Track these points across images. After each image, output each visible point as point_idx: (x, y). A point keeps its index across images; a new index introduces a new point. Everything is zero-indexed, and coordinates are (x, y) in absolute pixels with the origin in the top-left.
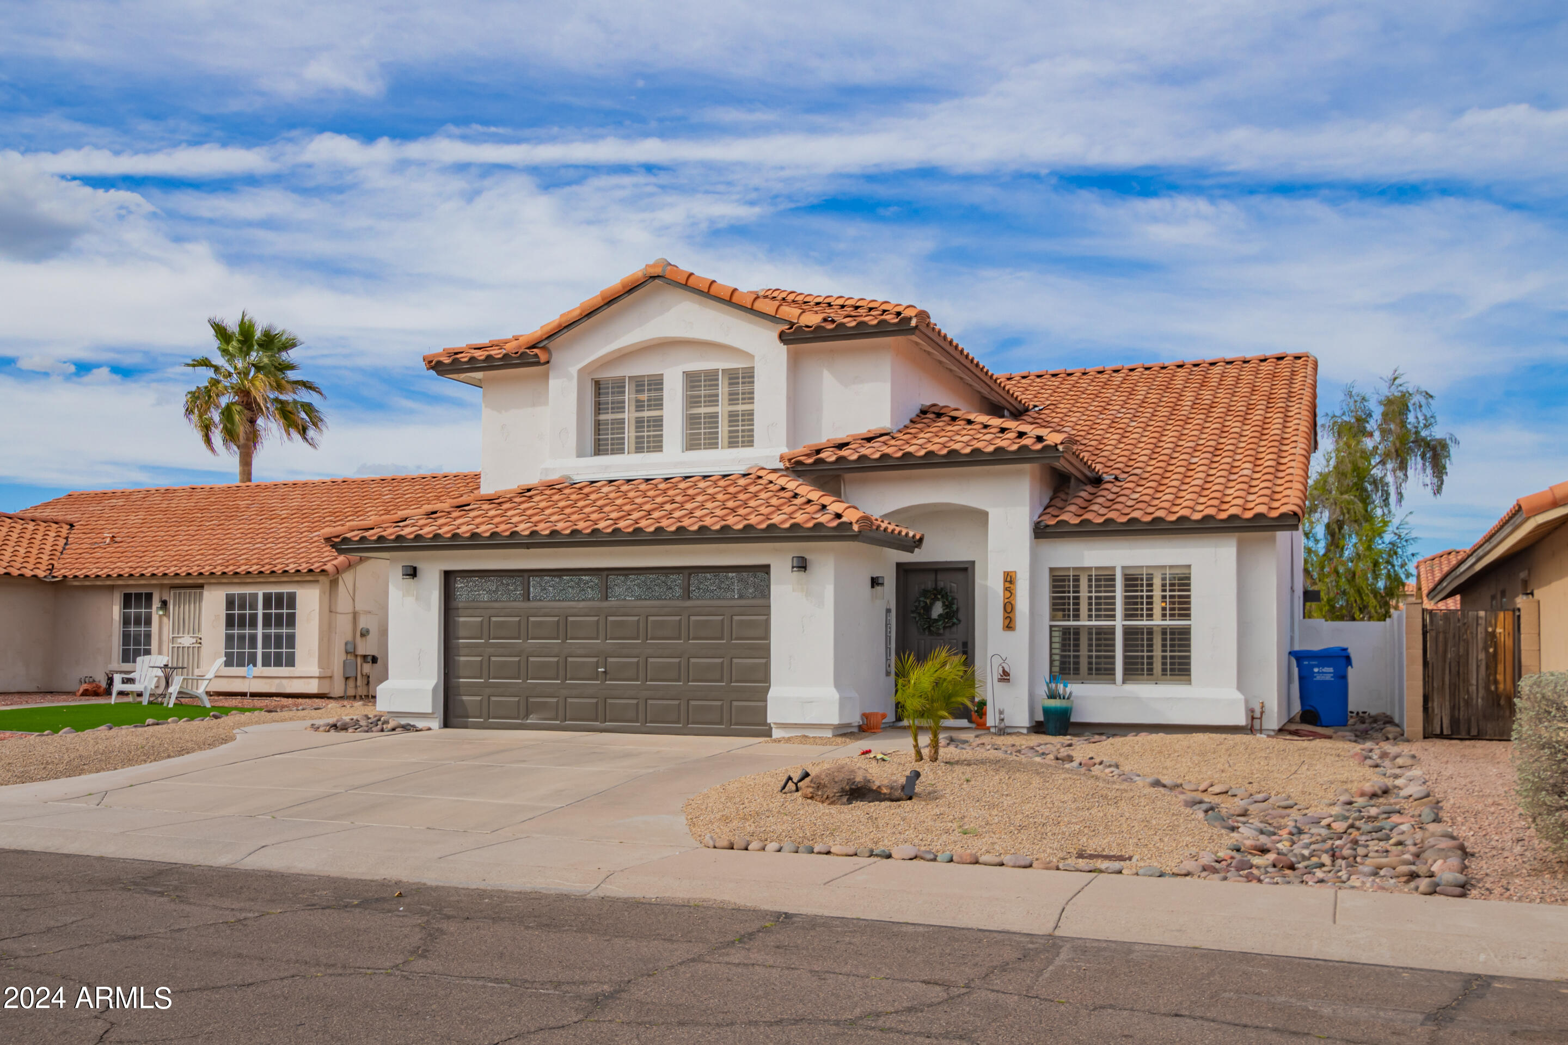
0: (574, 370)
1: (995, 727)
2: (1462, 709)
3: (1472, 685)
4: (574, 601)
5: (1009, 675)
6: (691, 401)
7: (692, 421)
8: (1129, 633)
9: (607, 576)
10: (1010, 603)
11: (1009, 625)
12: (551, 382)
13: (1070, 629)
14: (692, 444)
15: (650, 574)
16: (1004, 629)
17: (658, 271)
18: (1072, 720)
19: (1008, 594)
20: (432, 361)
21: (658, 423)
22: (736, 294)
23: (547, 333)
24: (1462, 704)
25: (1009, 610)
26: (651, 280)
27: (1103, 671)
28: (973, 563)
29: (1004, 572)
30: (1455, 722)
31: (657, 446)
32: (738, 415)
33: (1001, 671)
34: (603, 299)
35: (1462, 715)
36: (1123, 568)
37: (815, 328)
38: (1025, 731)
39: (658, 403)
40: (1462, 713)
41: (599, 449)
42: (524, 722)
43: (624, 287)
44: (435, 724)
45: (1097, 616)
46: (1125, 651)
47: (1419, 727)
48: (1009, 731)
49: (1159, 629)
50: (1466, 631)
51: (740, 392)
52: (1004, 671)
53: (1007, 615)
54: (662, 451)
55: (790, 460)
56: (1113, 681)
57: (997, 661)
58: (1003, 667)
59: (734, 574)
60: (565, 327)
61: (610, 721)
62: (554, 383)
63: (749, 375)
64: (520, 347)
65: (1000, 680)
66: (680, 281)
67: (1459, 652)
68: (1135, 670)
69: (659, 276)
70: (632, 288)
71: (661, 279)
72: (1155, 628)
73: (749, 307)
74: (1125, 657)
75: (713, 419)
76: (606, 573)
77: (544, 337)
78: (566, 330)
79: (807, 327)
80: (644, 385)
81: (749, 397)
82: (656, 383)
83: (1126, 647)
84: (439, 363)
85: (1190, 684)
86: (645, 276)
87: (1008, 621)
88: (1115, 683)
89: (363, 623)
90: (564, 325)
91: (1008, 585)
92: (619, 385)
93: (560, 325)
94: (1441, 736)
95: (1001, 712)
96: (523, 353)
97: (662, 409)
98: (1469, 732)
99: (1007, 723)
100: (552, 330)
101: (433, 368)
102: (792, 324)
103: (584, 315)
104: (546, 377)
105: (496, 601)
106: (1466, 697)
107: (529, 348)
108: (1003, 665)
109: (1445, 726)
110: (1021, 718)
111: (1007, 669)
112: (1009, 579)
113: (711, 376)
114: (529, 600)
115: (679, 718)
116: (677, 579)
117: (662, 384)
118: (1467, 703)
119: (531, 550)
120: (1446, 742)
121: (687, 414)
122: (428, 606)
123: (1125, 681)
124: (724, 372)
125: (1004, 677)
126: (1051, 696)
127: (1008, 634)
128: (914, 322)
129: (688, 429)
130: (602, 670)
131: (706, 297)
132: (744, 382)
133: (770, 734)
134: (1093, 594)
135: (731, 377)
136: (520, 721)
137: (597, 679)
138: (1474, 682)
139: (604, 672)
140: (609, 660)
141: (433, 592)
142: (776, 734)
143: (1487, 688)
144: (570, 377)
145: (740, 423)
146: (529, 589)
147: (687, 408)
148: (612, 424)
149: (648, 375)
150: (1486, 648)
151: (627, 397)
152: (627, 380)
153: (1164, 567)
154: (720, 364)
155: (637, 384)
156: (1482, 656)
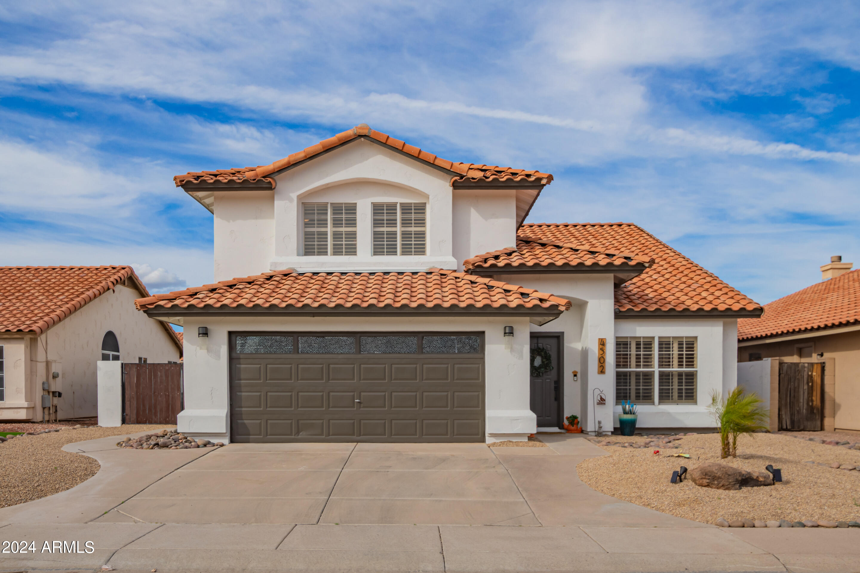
0: (294, 196)
1: (595, 431)
2: (796, 415)
3: (801, 402)
4: (335, 354)
5: (604, 400)
6: (377, 223)
7: (377, 236)
8: (662, 375)
9: (360, 337)
10: (603, 357)
11: (602, 371)
12: (276, 203)
13: (627, 373)
14: (377, 250)
15: (393, 336)
16: (599, 373)
17: (365, 132)
18: (637, 426)
19: (602, 352)
20: (183, 181)
21: (352, 236)
22: (422, 153)
23: (278, 168)
24: (796, 413)
25: (602, 362)
26: (359, 138)
27: (647, 398)
28: (563, 333)
29: (599, 339)
30: (792, 422)
31: (352, 250)
32: (411, 234)
33: (599, 399)
34: (323, 148)
35: (796, 418)
36: (660, 338)
37: (479, 180)
38: (610, 434)
39: (352, 222)
40: (796, 417)
41: (308, 251)
42: (296, 437)
44: (226, 441)
45: (644, 365)
46: (661, 385)
47: (776, 425)
48: (604, 433)
49: (676, 373)
50: (799, 374)
51: (413, 219)
52: (601, 398)
53: (601, 365)
54: (356, 255)
55: (473, 264)
56: (653, 403)
57: (597, 392)
58: (601, 396)
59: (454, 337)
60: (293, 165)
61: (364, 435)
62: (278, 203)
63: (421, 208)
64: (257, 175)
65: (599, 404)
66: (381, 140)
67: (795, 385)
68: (665, 397)
69: (365, 136)
70: (345, 142)
71: (369, 138)
72: (674, 373)
73: (432, 162)
74: (660, 390)
75: (391, 235)
76: (359, 335)
77: (276, 170)
78: (292, 167)
79: (473, 179)
80: (342, 210)
81: (421, 222)
82: (352, 209)
83: (661, 383)
84: (189, 182)
85: (697, 404)
86: (355, 134)
87: (602, 368)
88: (654, 404)
89: (54, 368)
90: (292, 163)
91: (601, 347)
92: (323, 208)
93: (289, 162)
94: (787, 430)
95: (599, 423)
96: (259, 180)
97: (356, 227)
98: (799, 427)
99: (603, 429)
100: (282, 166)
101: (182, 186)
102: (462, 177)
103: (308, 157)
104: (272, 199)
105: (271, 353)
106: (798, 409)
107: (264, 177)
108: (601, 394)
109: (788, 424)
110: (609, 426)
111: (603, 397)
112: (602, 343)
113: (392, 208)
114: (298, 353)
115: (416, 431)
116: (414, 340)
117: (355, 210)
118: (799, 412)
119: (316, 318)
120: (790, 433)
121: (374, 232)
122: (218, 357)
123: (660, 403)
124: (400, 205)
125: (602, 401)
126: (625, 412)
127: (602, 376)
128: (544, 182)
129: (374, 241)
130: (357, 401)
131: (399, 153)
132: (415, 213)
133: (483, 440)
134: (642, 353)
135: (406, 208)
136: (293, 437)
137: (353, 407)
138: (802, 401)
139: (359, 402)
140: (362, 394)
141: (222, 346)
142: (489, 440)
143: (808, 404)
144: (291, 200)
145: (413, 239)
146: (298, 345)
147: (374, 227)
148: (318, 235)
149: (345, 203)
150: (808, 383)
151: (329, 217)
152: (329, 206)
153: (682, 337)
154: (398, 199)
155: (337, 209)
156: (806, 387)
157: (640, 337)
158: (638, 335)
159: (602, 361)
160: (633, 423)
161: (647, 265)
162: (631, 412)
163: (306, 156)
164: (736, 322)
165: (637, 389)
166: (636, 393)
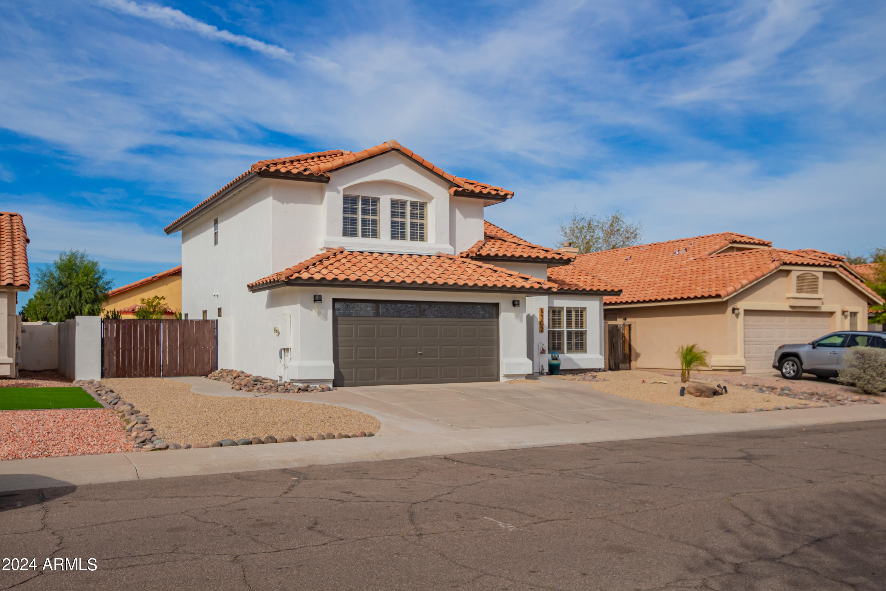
0: (341, 188)
1: (539, 373)
2: (617, 360)
5: (545, 351)
6: (393, 214)
7: (394, 224)
8: (568, 333)
9: (421, 305)
10: (542, 321)
11: (542, 331)
13: (553, 332)
14: (394, 236)
15: (442, 305)
16: (540, 332)
17: (397, 147)
18: (561, 368)
19: (542, 317)
21: (376, 223)
29: (540, 308)
30: (615, 364)
31: (375, 234)
32: (417, 225)
33: (542, 350)
34: (369, 155)
35: (617, 362)
36: (567, 308)
38: (546, 374)
39: (376, 212)
41: (345, 233)
42: (378, 381)
43: (381, 151)
45: (560, 327)
46: (567, 340)
47: (607, 366)
48: (544, 373)
50: (617, 333)
51: (418, 213)
53: (541, 326)
54: (378, 238)
55: (476, 253)
56: (565, 352)
57: (541, 345)
58: (543, 348)
59: (480, 306)
61: (424, 378)
62: (328, 194)
63: (422, 206)
64: (320, 172)
65: (541, 353)
66: (408, 155)
67: (616, 340)
68: (570, 348)
69: (397, 149)
70: (383, 152)
71: (399, 151)
72: (574, 332)
73: (441, 175)
74: (567, 344)
75: (403, 224)
76: (420, 303)
77: (334, 168)
79: (468, 190)
80: (369, 202)
81: (424, 216)
82: (375, 201)
85: (586, 353)
86: (391, 148)
87: (542, 328)
90: (345, 164)
91: (541, 313)
92: (357, 200)
94: (613, 369)
95: (541, 367)
96: (321, 175)
97: (378, 216)
98: (619, 368)
99: (543, 371)
100: (339, 165)
102: (460, 188)
104: (325, 189)
106: (618, 355)
107: (325, 172)
109: (613, 365)
110: (546, 368)
112: (542, 311)
113: (404, 204)
114: (379, 316)
116: (455, 308)
117: (379, 203)
118: (618, 357)
120: (614, 372)
121: (392, 221)
122: (326, 318)
123: (567, 352)
124: (410, 203)
125: (543, 352)
126: (553, 359)
127: (541, 334)
128: (509, 196)
129: (392, 228)
130: (419, 352)
131: (419, 165)
132: (420, 209)
133: (498, 379)
134: (557, 318)
135: (414, 205)
136: (376, 381)
137: (417, 357)
138: (619, 350)
139: (420, 354)
140: (423, 347)
141: (329, 310)
142: (502, 379)
143: (623, 352)
144: (338, 192)
145: (418, 229)
146: (379, 310)
147: (392, 217)
148: (351, 220)
149: (372, 197)
150: (622, 338)
151: (360, 206)
152: (360, 198)
153: (578, 308)
154: (409, 199)
155: (365, 201)
156: (621, 341)
157: (556, 307)
158: (555, 305)
159: (541, 324)
160: (558, 366)
161: (572, 260)
162: (556, 359)
163: (356, 160)
164: (603, 298)
165: (553, 343)
166: (553, 346)
